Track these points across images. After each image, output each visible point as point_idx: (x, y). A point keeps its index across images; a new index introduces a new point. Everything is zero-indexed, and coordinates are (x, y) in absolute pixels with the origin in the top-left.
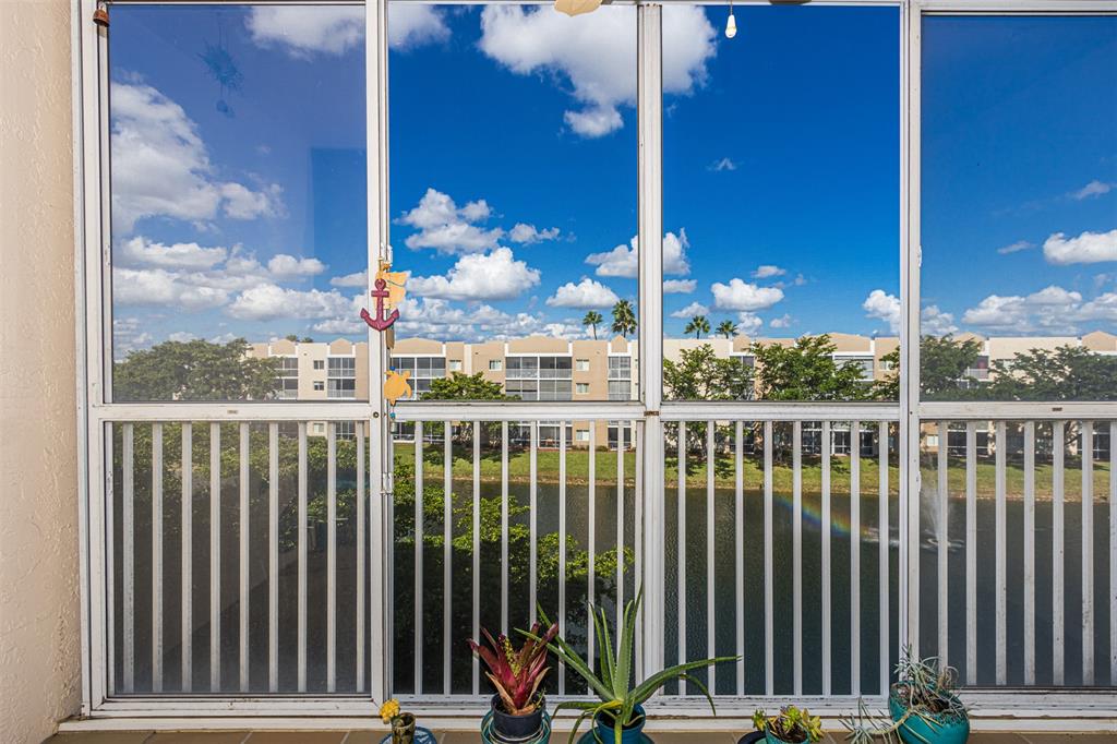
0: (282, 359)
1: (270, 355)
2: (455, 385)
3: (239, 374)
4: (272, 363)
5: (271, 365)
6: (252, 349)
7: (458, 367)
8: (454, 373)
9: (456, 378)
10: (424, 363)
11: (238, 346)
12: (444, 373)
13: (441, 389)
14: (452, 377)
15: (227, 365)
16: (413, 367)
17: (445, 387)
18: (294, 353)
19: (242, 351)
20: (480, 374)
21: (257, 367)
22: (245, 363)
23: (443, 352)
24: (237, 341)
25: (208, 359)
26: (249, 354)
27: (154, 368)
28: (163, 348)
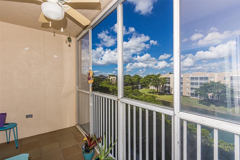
0: (167, 78)
1: (165, 77)
2: (210, 84)
3: (159, 80)
4: (165, 78)
5: (165, 79)
6: (161, 76)
7: (212, 80)
8: (210, 81)
9: (211, 82)
10: (201, 78)
11: (159, 75)
12: (208, 81)
13: (206, 85)
14: (210, 82)
15: (157, 79)
16: (198, 79)
17: (207, 85)
18: (169, 76)
19: (160, 76)
20: (220, 82)
21: (162, 79)
22: (160, 78)
23: (208, 75)
24: (159, 74)
25: (154, 78)
26: (161, 77)
27: (147, 79)
28: (148, 76)
